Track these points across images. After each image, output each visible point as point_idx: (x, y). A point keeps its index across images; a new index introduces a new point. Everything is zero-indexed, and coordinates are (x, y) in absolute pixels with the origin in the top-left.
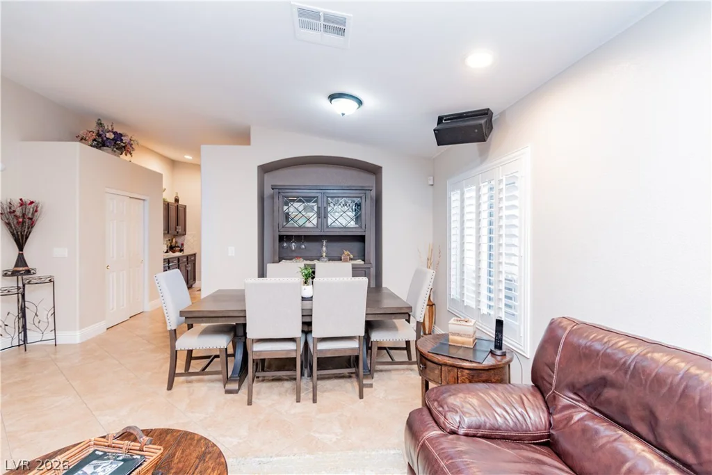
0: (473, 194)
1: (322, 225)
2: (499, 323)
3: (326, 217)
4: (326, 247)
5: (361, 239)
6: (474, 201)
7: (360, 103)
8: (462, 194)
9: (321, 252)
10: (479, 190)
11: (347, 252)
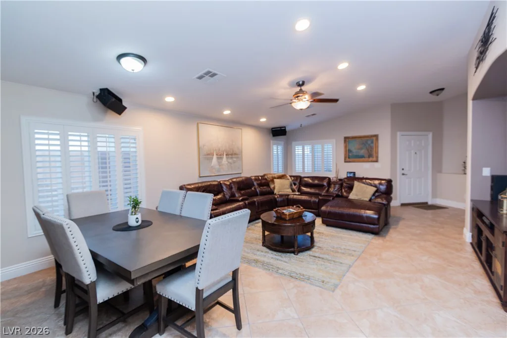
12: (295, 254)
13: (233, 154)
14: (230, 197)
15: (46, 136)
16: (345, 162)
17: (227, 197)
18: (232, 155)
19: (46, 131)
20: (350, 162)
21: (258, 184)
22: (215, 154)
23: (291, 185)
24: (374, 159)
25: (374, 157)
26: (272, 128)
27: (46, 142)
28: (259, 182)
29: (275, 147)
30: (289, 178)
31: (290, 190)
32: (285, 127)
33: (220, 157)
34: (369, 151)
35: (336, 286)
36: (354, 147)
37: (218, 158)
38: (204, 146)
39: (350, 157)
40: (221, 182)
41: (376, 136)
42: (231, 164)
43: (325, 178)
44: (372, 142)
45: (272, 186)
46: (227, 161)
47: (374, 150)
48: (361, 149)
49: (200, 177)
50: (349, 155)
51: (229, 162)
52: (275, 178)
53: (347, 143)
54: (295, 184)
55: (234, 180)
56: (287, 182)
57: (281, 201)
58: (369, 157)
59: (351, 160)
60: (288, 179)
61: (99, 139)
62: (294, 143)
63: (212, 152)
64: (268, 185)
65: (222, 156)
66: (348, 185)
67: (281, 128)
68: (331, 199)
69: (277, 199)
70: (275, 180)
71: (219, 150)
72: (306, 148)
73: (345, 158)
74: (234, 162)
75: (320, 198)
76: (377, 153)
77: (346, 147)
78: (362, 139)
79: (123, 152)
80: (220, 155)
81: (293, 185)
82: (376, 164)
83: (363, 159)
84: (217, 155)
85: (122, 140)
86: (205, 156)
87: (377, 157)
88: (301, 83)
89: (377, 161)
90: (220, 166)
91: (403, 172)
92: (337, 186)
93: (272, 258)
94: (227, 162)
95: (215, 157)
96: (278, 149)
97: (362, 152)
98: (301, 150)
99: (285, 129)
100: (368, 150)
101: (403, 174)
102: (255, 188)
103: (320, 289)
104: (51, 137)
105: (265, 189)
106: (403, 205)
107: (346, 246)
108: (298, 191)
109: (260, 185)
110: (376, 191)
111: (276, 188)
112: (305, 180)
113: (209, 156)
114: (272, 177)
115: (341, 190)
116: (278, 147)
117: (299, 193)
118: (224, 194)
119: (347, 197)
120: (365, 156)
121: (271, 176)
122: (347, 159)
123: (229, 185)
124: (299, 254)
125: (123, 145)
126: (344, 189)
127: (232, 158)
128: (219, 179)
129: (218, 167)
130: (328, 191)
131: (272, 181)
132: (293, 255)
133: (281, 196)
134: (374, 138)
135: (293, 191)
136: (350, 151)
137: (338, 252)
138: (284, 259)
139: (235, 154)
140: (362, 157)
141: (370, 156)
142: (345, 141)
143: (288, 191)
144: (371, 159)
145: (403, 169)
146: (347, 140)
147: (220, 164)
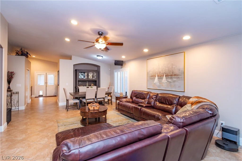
0: (120, 73)
1: (88, 78)
2: (126, 92)
3: (88, 76)
4: (88, 83)
5: (96, 81)
6: (120, 75)
7: (102, 57)
8: (117, 73)
9: (87, 84)
10: (121, 73)
11: (92, 84)
18: (172, 75)
22: (157, 76)
33: (160, 77)
37: (159, 78)
38: (150, 71)
46: (167, 80)
63: (155, 74)
65: (162, 77)
71: (160, 73)
74: (174, 82)
80: (161, 76)
86: (150, 77)
88: (100, 33)
90: (160, 83)
94: (166, 82)
95: (157, 78)
113: (153, 77)
139: (175, 75)
147: (160, 82)
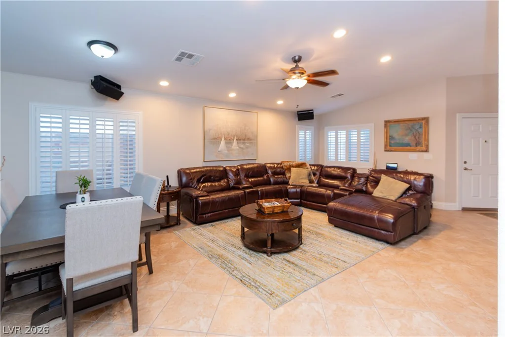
12: (267, 255)
13: (246, 139)
14: (234, 184)
15: (49, 120)
16: (385, 151)
17: (232, 184)
18: (244, 139)
19: (49, 115)
20: (391, 151)
21: (272, 173)
22: (223, 139)
23: (309, 175)
24: (424, 148)
25: (424, 146)
26: (298, 112)
27: (49, 125)
28: (273, 170)
29: (301, 133)
30: (309, 167)
31: (307, 181)
32: (313, 110)
33: (229, 141)
34: (417, 138)
35: (283, 302)
36: (397, 133)
37: (226, 143)
38: (210, 130)
39: (391, 145)
40: (228, 168)
41: (426, 120)
42: (242, 148)
43: (349, 169)
44: (420, 127)
45: (288, 175)
46: (238, 146)
47: (423, 136)
48: (406, 135)
49: (204, 161)
50: (390, 143)
51: (240, 148)
52: (293, 167)
53: (388, 128)
54: (314, 174)
55: (245, 167)
56: (304, 172)
57: (294, 193)
58: (416, 146)
59: (393, 148)
60: (307, 168)
61: (98, 123)
62: (326, 128)
63: (220, 136)
64: (284, 174)
66: (374, 179)
67: (308, 111)
68: (347, 193)
69: (289, 190)
70: (292, 168)
71: (229, 134)
72: (339, 134)
73: (386, 146)
75: (336, 191)
76: (427, 140)
77: (386, 133)
78: (407, 122)
79: (121, 134)
80: (229, 140)
81: (312, 176)
82: (425, 154)
83: (409, 147)
84: (225, 139)
85: (121, 124)
86: (211, 140)
87: (427, 146)
88: (297, 58)
89: (427, 151)
90: (228, 151)
91: (465, 166)
92: (363, 180)
93: (239, 256)
94: (238, 148)
95: (223, 142)
96: (305, 135)
97: (407, 139)
98: (334, 136)
99: (313, 113)
100: (415, 137)
101: (466, 169)
102: (268, 176)
103: (263, 301)
104: (53, 120)
105: (280, 178)
106: (465, 210)
107: (339, 253)
108: (317, 183)
109: (275, 173)
110: (408, 189)
111: (291, 177)
112: (327, 171)
113: (216, 140)
114: (290, 166)
115: (366, 184)
116: (305, 133)
117: (318, 185)
118: (228, 181)
119: (371, 194)
120: (411, 144)
121: (288, 164)
122: (388, 148)
123: (235, 172)
124: (273, 256)
125: (121, 128)
126: (370, 183)
127: (244, 143)
128: (225, 165)
129: (226, 152)
130: (350, 184)
131: (289, 169)
132: (265, 255)
133: (295, 186)
134: (424, 122)
135: (311, 182)
136: (391, 138)
137: (321, 260)
138: (252, 260)
139: (248, 139)
140: (408, 145)
141: (418, 144)
142: (386, 126)
143: (305, 182)
144: (419, 148)
145: (465, 162)
146: (388, 124)
147: (229, 149)
